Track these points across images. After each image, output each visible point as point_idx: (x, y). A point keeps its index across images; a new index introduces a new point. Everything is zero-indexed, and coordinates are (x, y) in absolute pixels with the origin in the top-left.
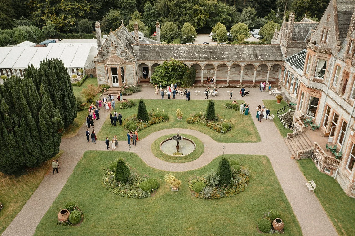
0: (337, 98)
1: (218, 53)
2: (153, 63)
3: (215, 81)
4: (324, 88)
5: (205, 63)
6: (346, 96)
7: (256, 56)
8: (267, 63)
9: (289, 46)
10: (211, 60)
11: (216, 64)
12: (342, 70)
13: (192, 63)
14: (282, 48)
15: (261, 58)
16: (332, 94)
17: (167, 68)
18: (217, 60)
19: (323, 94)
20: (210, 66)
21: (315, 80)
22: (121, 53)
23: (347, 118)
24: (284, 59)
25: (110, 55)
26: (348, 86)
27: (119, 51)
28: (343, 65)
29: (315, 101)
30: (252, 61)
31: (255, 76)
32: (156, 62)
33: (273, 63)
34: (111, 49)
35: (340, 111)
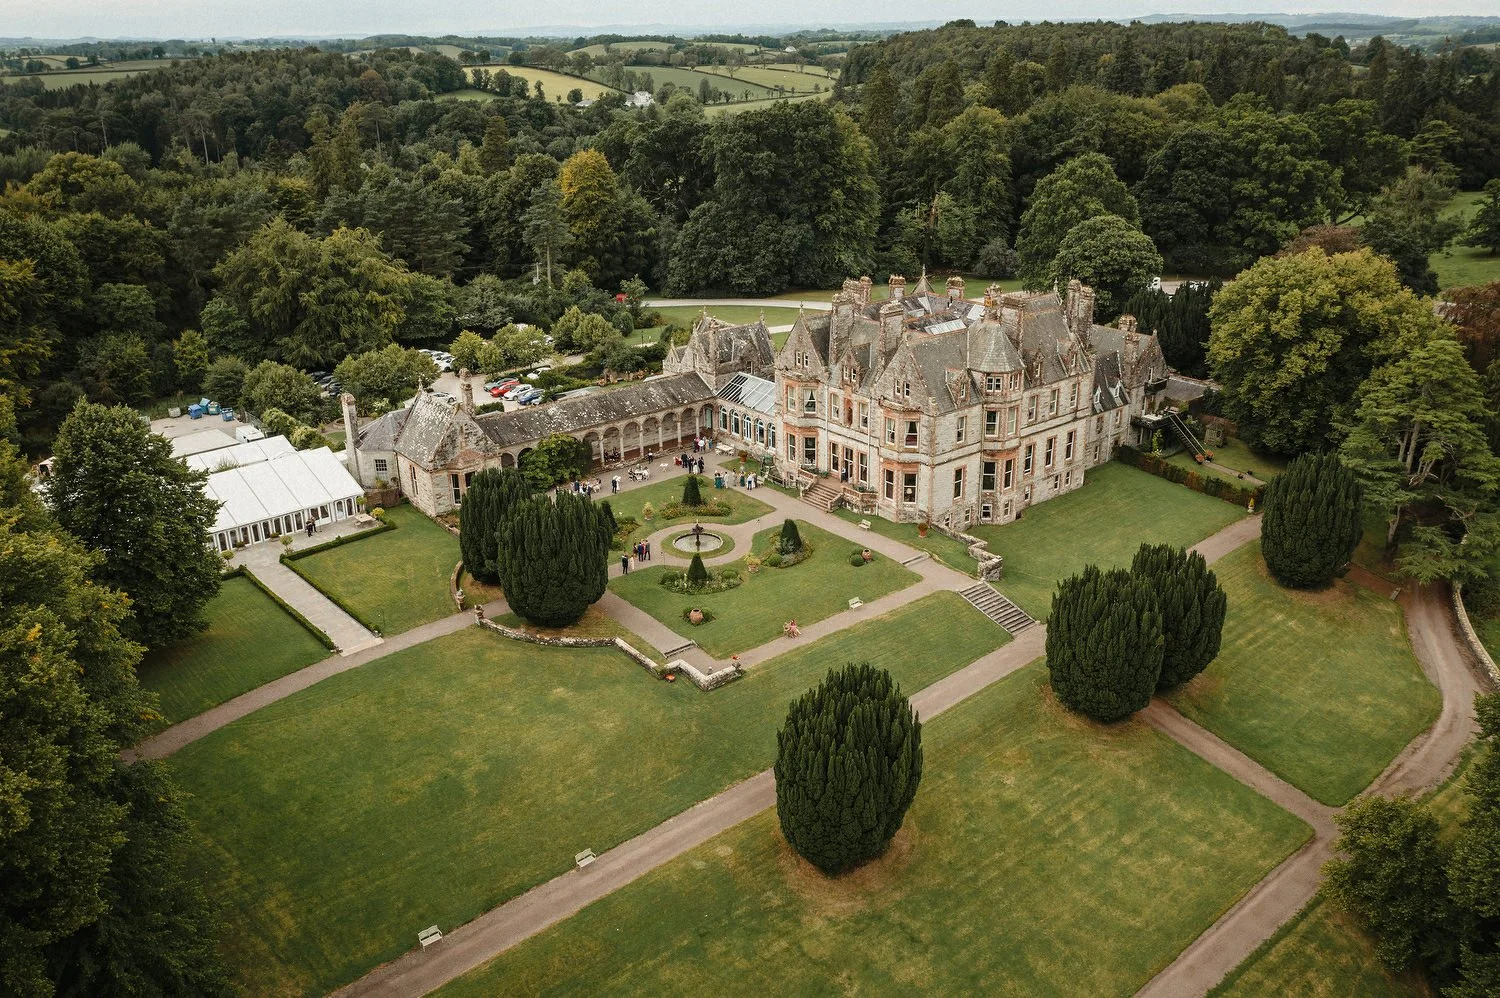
0: (844, 431)
1: (616, 406)
2: (520, 448)
3: (622, 456)
4: (819, 423)
5: (603, 428)
6: (855, 425)
7: (674, 398)
8: (693, 406)
9: (719, 372)
10: (612, 421)
11: (621, 425)
12: (841, 398)
13: (584, 433)
14: (702, 376)
15: (683, 399)
16: (835, 428)
17: (549, 451)
18: (622, 418)
19: (820, 431)
20: (611, 433)
21: (806, 416)
22: (477, 443)
23: (864, 449)
24: (715, 393)
25: (458, 451)
26: (854, 415)
27: (473, 439)
28: (841, 394)
29: (810, 443)
30: (673, 407)
31: (679, 431)
32: (526, 446)
33: (701, 404)
34: (460, 439)
35: (851, 444)
